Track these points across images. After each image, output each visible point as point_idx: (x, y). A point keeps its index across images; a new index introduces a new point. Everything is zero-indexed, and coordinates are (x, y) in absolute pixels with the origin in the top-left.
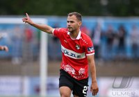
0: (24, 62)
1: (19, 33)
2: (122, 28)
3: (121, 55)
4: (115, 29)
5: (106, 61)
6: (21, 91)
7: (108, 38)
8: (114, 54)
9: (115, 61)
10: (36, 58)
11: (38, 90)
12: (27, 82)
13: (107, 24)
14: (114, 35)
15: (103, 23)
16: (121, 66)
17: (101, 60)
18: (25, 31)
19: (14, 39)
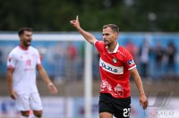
0: (67, 82)
1: (62, 51)
2: (171, 44)
3: (171, 73)
4: (164, 46)
5: (154, 79)
6: (65, 113)
7: (157, 55)
8: (163, 73)
9: (164, 79)
10: (80, 78)
11: (82, 112)
12: (71, 103)
13: (155, 40)
14: (163, 52)
15: (151, 40)
16: (171, 84)
17: (150, 78)
18: (68, 48)
19: (56, 57)
